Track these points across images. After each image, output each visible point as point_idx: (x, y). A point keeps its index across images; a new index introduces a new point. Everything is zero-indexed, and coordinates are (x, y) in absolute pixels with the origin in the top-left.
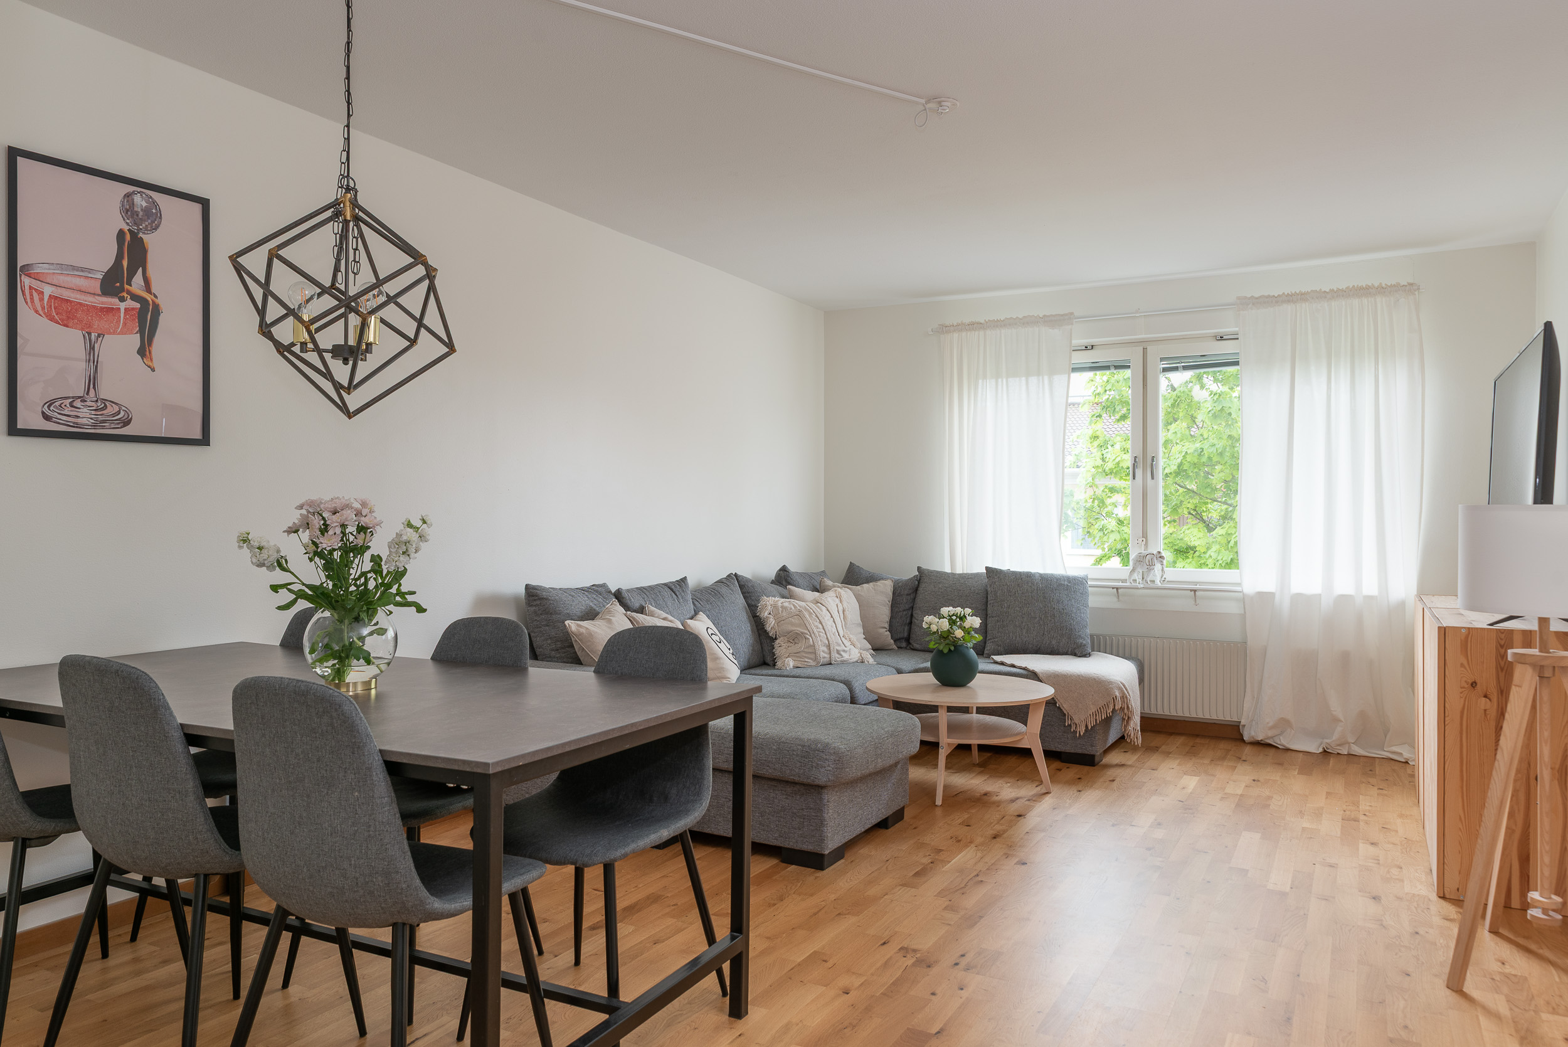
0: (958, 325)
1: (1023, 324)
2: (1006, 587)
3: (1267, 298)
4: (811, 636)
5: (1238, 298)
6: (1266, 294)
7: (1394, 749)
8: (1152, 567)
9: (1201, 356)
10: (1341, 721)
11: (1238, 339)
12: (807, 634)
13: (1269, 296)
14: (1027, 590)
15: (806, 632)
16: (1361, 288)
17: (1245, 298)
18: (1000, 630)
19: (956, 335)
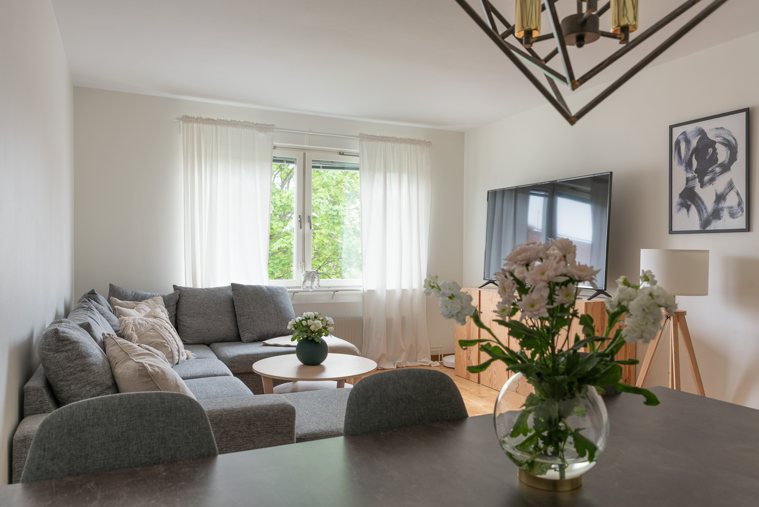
0: (197, 119)
1: (243, 126)
2: (249, 296)
3: (373, 136)
4: (168, 344)
5: (360, 134)
6: (373, 135)
7: (423, 360)
8: (314, 279)
9: (332, 162)
10: (405, 351)
11: (359, 156)
12: (166, 343)
13: (374, 136)
14: (262, 296)
15: (165, 341)
16: (411, 140)
17: (364, 134)
18: (252, 324)
19: (195, 125)
